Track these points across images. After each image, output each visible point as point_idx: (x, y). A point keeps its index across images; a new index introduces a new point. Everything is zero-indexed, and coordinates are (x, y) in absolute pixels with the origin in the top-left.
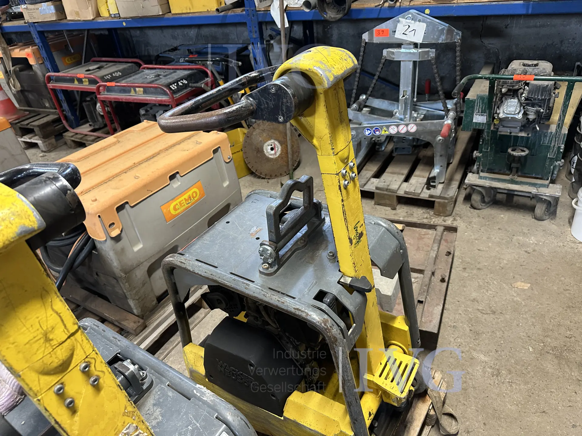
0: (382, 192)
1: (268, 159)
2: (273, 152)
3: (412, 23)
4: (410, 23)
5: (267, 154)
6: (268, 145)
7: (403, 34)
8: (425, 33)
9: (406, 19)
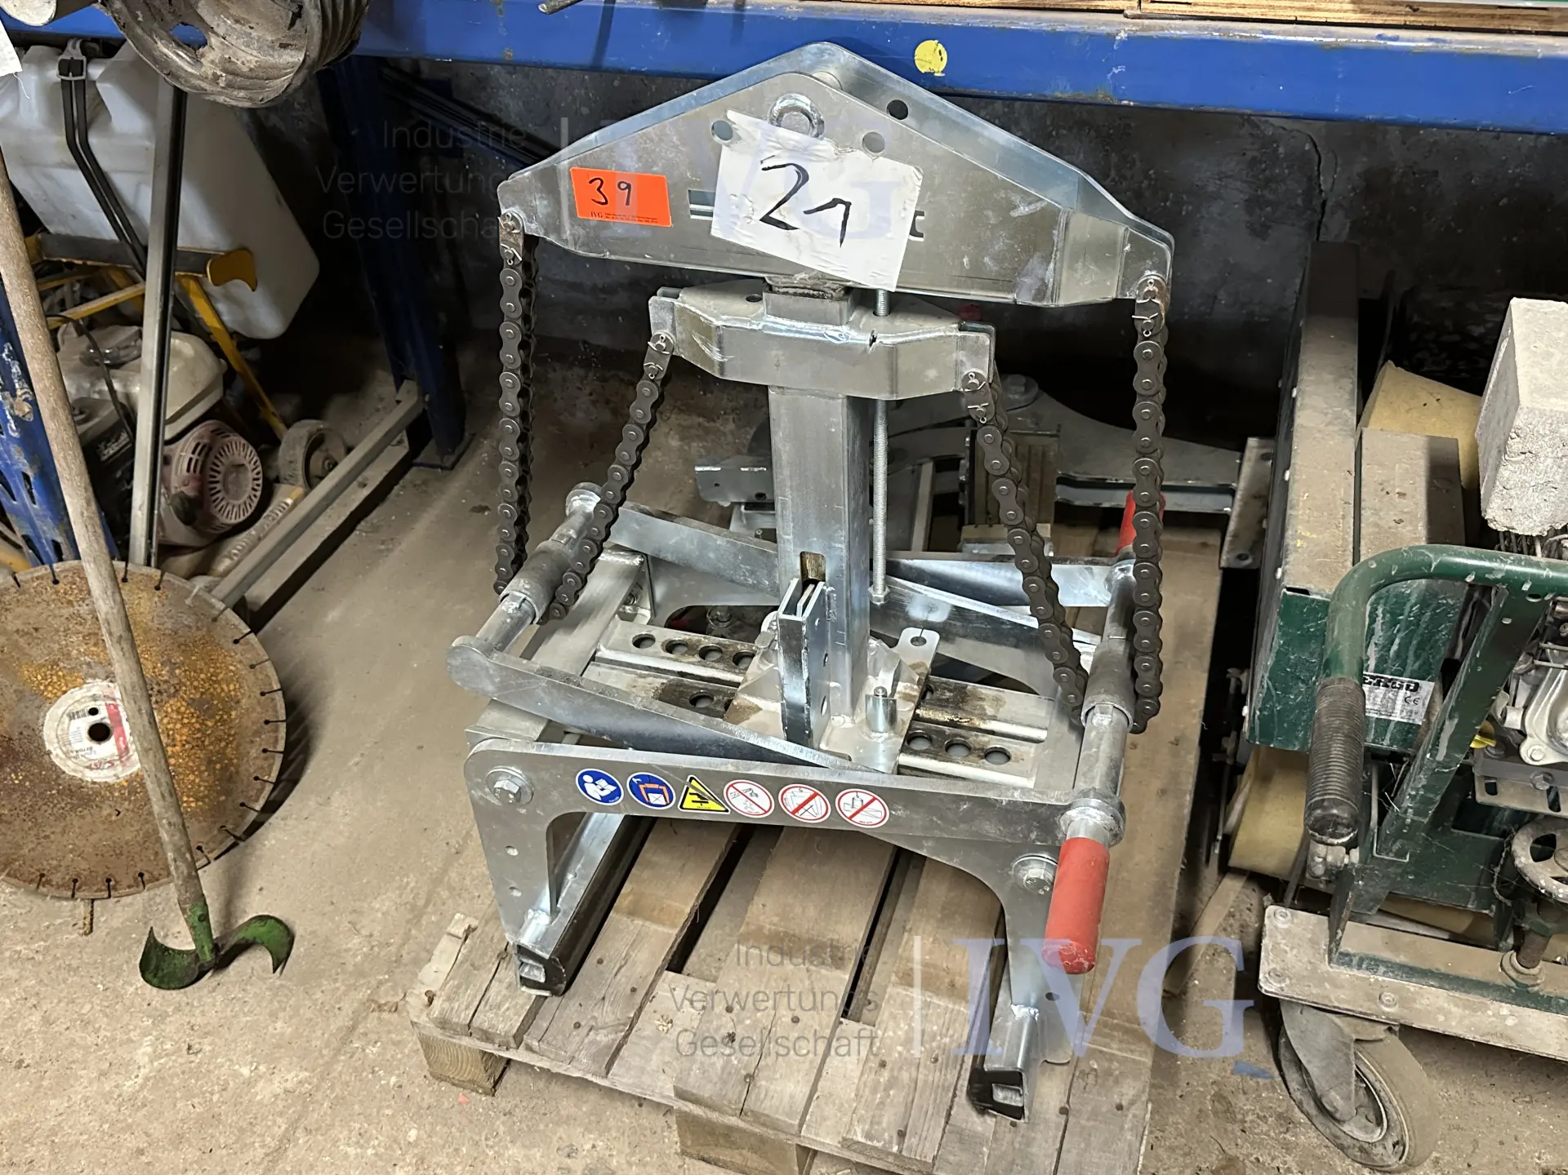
0: (714, 1116)
1: (80, 796)
2: (108, 748)
3: (820, 159)
4: (805, 151)
5: (69, 767)
6: (72, 716)
7: (767, 219)
8: (913, 232)
9: (777, 121)
